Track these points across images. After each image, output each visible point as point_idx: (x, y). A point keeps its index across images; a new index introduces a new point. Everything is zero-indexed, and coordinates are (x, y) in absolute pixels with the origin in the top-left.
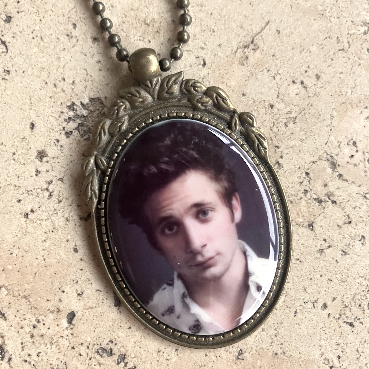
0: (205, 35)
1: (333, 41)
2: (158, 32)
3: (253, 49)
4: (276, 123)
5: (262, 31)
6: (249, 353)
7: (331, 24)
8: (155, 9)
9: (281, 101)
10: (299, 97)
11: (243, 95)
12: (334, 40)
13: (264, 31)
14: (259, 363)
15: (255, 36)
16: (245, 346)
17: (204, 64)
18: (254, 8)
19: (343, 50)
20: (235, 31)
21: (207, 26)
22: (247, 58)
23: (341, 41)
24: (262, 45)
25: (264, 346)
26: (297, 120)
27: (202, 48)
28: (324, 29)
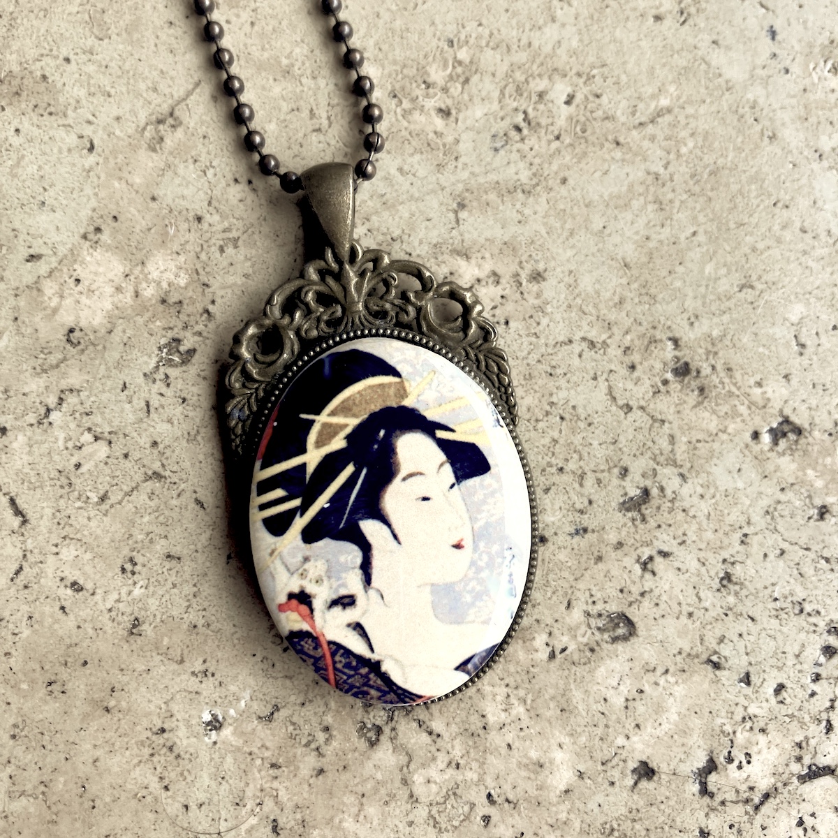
0: (95, 101)
1: (303, 115)
2: (17, 93)
3: (173, 126)
4: (205, 247)
5: (188, 96)
6: (150, 624)
7: (301, 88)
8: (14, 56)
9: (214, 211)
10: (245, 205)
11: (153, 199)
12: (305, 114)
13: (192, 97)
14: (166, 641)
15: (177, 105)
16: (143, 613)
17: (91, 149)
18: (177, 59)
19: (319, 130)
20: (145, 95)
21: (99, 87)
22: (162, 139)
23: (317, 115)
24: (188, 119)
25: (174, 613)
26: (240, 243)
27: (89, 122)
28: (290, 95)
